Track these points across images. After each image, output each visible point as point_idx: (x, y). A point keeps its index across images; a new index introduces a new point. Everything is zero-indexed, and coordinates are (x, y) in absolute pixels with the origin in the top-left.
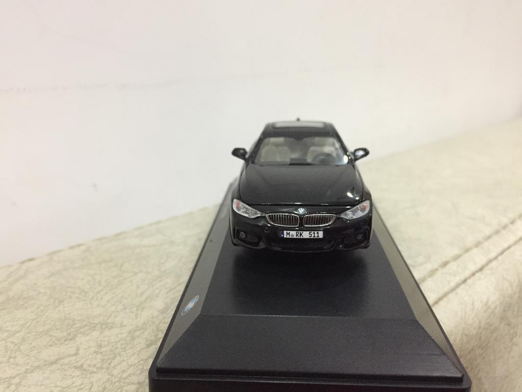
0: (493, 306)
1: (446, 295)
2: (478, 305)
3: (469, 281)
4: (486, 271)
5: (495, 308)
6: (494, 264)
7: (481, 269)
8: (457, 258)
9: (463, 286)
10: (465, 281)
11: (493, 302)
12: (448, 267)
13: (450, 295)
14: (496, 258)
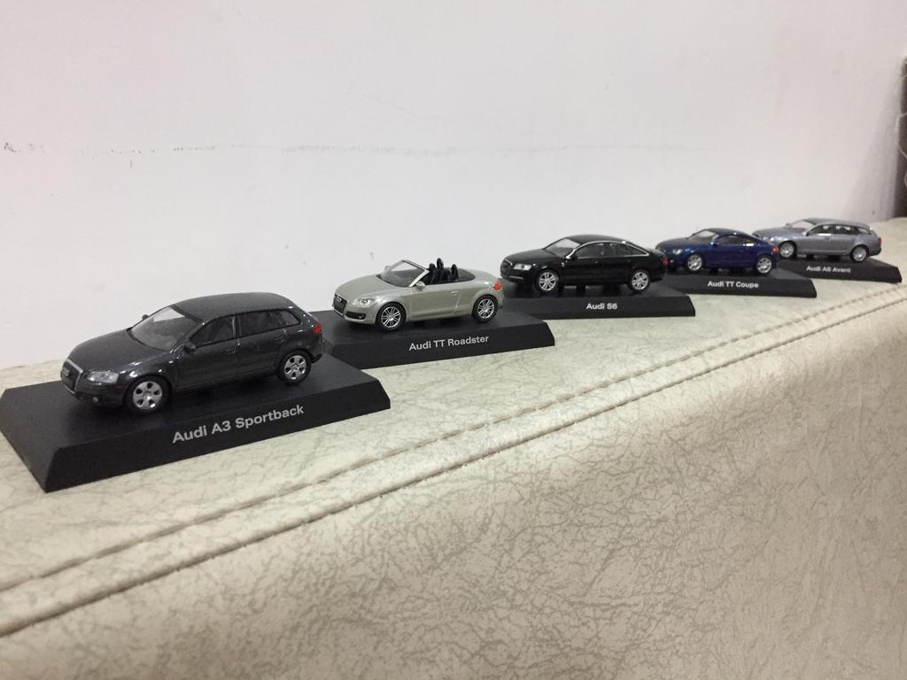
0: (778, 380)
1: (734, 362)
2: (763, 375)
3: (756, 356)
4: (774, 351)
5: (780, 382)
6: (782, 348)
7: (769, 349)
8: (745, 337)
9: (750, 359)
10: (752, 355)
11: (778, 377)
12: (737, 342)
13: (739, 363)
14: (785, 344)
